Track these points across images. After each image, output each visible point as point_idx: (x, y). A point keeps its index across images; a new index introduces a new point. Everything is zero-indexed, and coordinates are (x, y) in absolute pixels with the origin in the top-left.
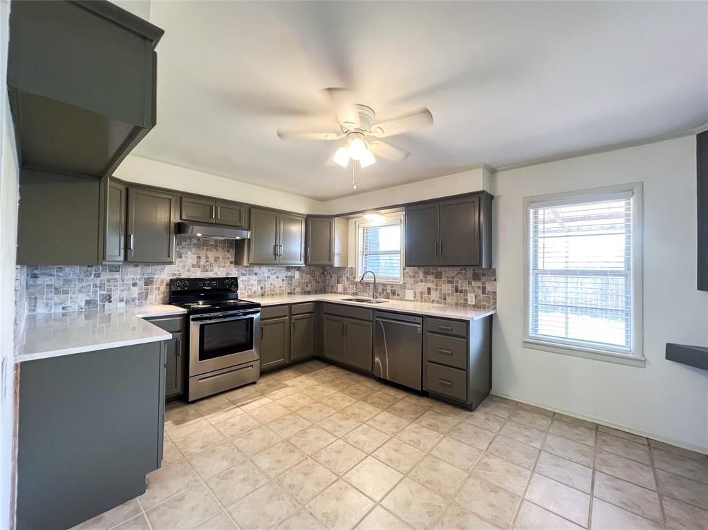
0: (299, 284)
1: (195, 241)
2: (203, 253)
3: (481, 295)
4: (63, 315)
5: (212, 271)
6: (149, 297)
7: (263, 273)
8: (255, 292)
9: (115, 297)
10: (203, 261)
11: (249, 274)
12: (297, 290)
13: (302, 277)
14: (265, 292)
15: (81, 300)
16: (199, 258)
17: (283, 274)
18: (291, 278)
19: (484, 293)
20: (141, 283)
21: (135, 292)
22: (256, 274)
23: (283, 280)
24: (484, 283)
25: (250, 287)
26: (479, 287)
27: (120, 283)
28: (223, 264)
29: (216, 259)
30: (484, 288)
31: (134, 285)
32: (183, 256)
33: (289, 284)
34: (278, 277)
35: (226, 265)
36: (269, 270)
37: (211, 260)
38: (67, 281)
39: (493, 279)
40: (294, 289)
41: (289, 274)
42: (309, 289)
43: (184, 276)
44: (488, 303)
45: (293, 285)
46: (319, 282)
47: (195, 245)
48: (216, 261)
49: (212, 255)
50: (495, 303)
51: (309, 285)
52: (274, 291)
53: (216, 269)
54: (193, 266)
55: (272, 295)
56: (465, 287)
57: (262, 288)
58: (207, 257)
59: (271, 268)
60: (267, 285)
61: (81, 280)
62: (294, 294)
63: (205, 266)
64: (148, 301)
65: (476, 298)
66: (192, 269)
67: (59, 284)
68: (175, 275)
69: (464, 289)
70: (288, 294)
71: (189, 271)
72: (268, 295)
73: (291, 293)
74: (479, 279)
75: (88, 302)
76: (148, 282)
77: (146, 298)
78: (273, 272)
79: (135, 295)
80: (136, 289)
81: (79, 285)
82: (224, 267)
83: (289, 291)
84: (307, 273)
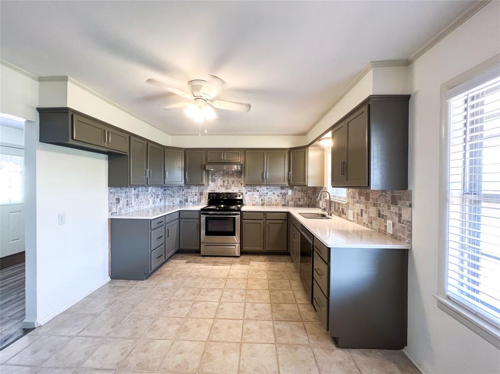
0: (292, 199)
1: (222, 173)
2: (226, 179)
3: (397, 223)
4: (173, 206)
5: (231, 189)
6: (202, 201)
7: (263, 191)
8: (257, 203)
9: (189, 200)
10: (226, 183)
11: (253, 191)
12: (290, 203)
13: (295, 194)
14: (264, 203)
15: (178, 200)
16: (224, 181)
17: (278, 191)
18: (285, 194)
19: (400, 221)
20: (198, 194)
21: (196, 198)
22: (258, 191)
23: (278, 196)
24: (400, 209)
25: (254, 199)
26: (396, 213)
27: (190, 194)
28: (237, 185)
29: (233, 182)
30: (400, 216)
31: (196, 195)
32: (216, 181)
33: (283, 198)
34: (274, 194)
35: (239, 186)
36: (267, 189)
37: (230, 182)
38: (174, 192)
39: (408, 204)
40: (288, 202)
41: (283, 191)
42: (301, 203)
43: (217, 191)
44: (404, 235)
45: (287, 199)
46: (311, 199)
47: (222, 175)
48: (233, 183)
49: (230, 180)
50: (410, 236)
51: (302, 200)
52: (271, 202)
53: (233, 188)
54: (221, 186)
55: (270, 205)
56: (385, 212)
57: (262, 200)
58: (228, 181)
59: (269, 187)
60: (266, 198)
61: (178, 192)
62: (288, 206)
63: (227, 186)
64: (201, 203)
65: (393, 226)
66: (220, 188)
67: (172, 193)
68: (212, 190)
69: (384, 214)
70: (283, 205)
71: (219, 189)
72: (267, 205)
73: (285, 205)
74: (396, 204)
75: (180, 201)
76: (201, 194)
77: (200, 202)
78: (270, 190)
79: (196, 200)
80: (196, 197)
81: (177, 194)
82: (238, 186)
83: (283, 204)
84: (299, 191)
